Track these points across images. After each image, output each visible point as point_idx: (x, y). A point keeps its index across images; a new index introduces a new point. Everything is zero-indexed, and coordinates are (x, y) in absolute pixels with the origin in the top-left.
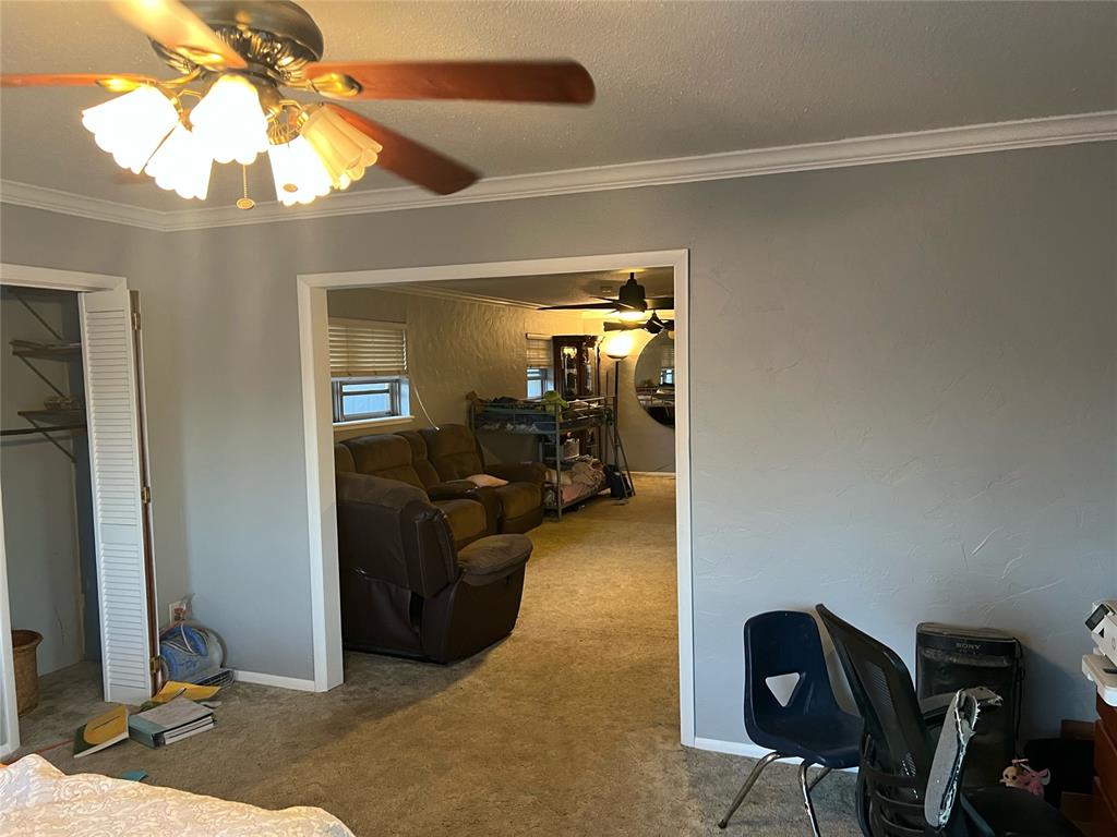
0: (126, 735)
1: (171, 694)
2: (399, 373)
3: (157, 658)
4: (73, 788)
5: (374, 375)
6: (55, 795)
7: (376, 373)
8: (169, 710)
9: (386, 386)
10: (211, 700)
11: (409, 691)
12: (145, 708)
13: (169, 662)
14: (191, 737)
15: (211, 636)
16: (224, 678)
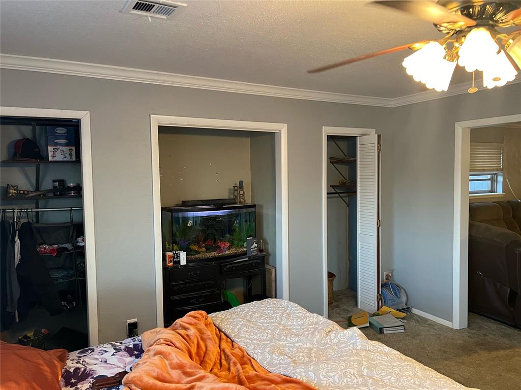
0: (368, 325)
1: (385, 311)
2: (497, 170)
3: (380, 295)
4: (374, 346)
5: (483, 171)
6: (367, 347)
8: (385, 319)
9: (489, 177)
10: (402, 319)
11: (506, 341)
12: (374, 315)
13: (384, 298)
14: (395, 333)
15: (402, 290)
16: (407, 310)
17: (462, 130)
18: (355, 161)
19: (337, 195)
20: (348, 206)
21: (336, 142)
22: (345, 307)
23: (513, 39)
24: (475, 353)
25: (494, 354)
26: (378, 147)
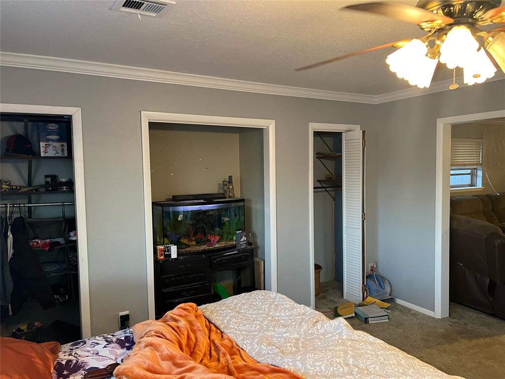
0: (354, 315)
1: (370, 302)
2: (477, 164)
3: (365, 286)
4: (359, 336)
5: (463, 166)
6: (353, 337)
7: (464, 165)
8: (370, 309)
9: (469, 171)
10: (387, 309)
11: (486, 330)
12: (360, 305)
13: (369, 288)
14: (379, 323)
15: (387, 281)
16: (391, 300)
17: (444, 126)
18: (341, 156)
19: (323, 189)
20: (334, 200)
21: (322, 138)
22: (331, 298)
23: (493, 37)
24: (456, 341)
25: (474, 342)
26: (363, 142)
